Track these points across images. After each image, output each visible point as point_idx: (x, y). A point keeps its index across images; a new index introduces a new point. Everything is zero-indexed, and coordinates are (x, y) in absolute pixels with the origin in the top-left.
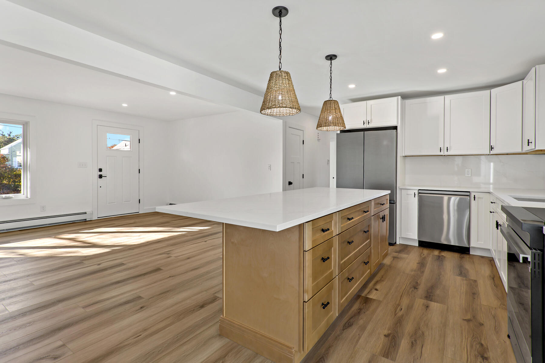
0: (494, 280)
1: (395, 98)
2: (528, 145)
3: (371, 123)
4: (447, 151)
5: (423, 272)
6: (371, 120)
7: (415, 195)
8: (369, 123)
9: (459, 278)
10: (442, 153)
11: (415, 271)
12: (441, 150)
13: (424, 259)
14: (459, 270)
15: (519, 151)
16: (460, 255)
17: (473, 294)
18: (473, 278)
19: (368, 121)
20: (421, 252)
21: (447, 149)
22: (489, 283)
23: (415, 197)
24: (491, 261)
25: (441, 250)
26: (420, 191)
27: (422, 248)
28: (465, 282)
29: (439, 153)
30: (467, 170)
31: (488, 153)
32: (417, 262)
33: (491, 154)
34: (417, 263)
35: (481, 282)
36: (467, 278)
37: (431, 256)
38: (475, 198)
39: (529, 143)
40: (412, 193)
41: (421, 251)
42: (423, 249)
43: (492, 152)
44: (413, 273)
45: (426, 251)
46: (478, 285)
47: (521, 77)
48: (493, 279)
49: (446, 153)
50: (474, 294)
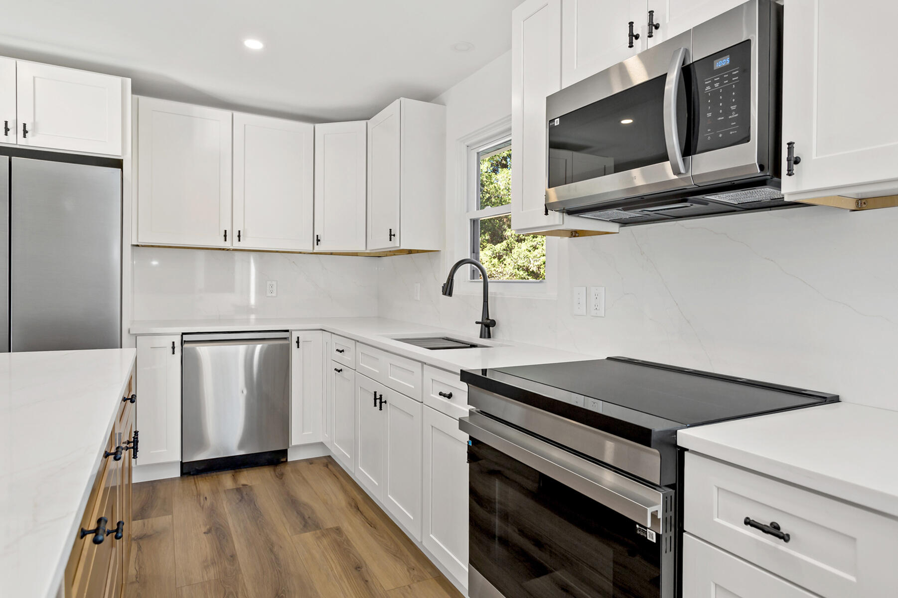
0: (360, 512)
1: (118, 79)
2: (390, 240)
3: (33, 135)
4: (239, 240)
5: (233, 557)
6: (34, 124)
7: (173, 348)
8: (25, 132)
9: (308, 536)
10: (227, 245)
11: (214, 563)
12: (225, 236)
13: (212, 512)
14: (295, 513)
15: (361, 248)
16: (275, 471)
17: (356, 568)
18: (330, 524)
19: (25, 125)
20: (195, 493)
21: (239, 236)
22: (357, 521)
23: (173, 353)
24: (327, 466)
25: (233, 471)
26: (186, 338)
27: (193, 480)
28: (325, 542)
29: (222, 244)
30: (269, 283)
31: (310, 249)
32: (204, 529)
33: (314, 251)
34: (205, 533)
35: (346, 527)
36: (321, 529)
37: (223, 495)
38: (298, 342)
39: (391, 235)
40: (167, 342)
41: (194, 488)
42: (195, 481)
43: (317, 249)
44: (212, 573)
45: (204, 485)
46: (349, 537)
47: (366, 115)
48: (358, 509)
49: (237, 245)
50: (358, 568)
